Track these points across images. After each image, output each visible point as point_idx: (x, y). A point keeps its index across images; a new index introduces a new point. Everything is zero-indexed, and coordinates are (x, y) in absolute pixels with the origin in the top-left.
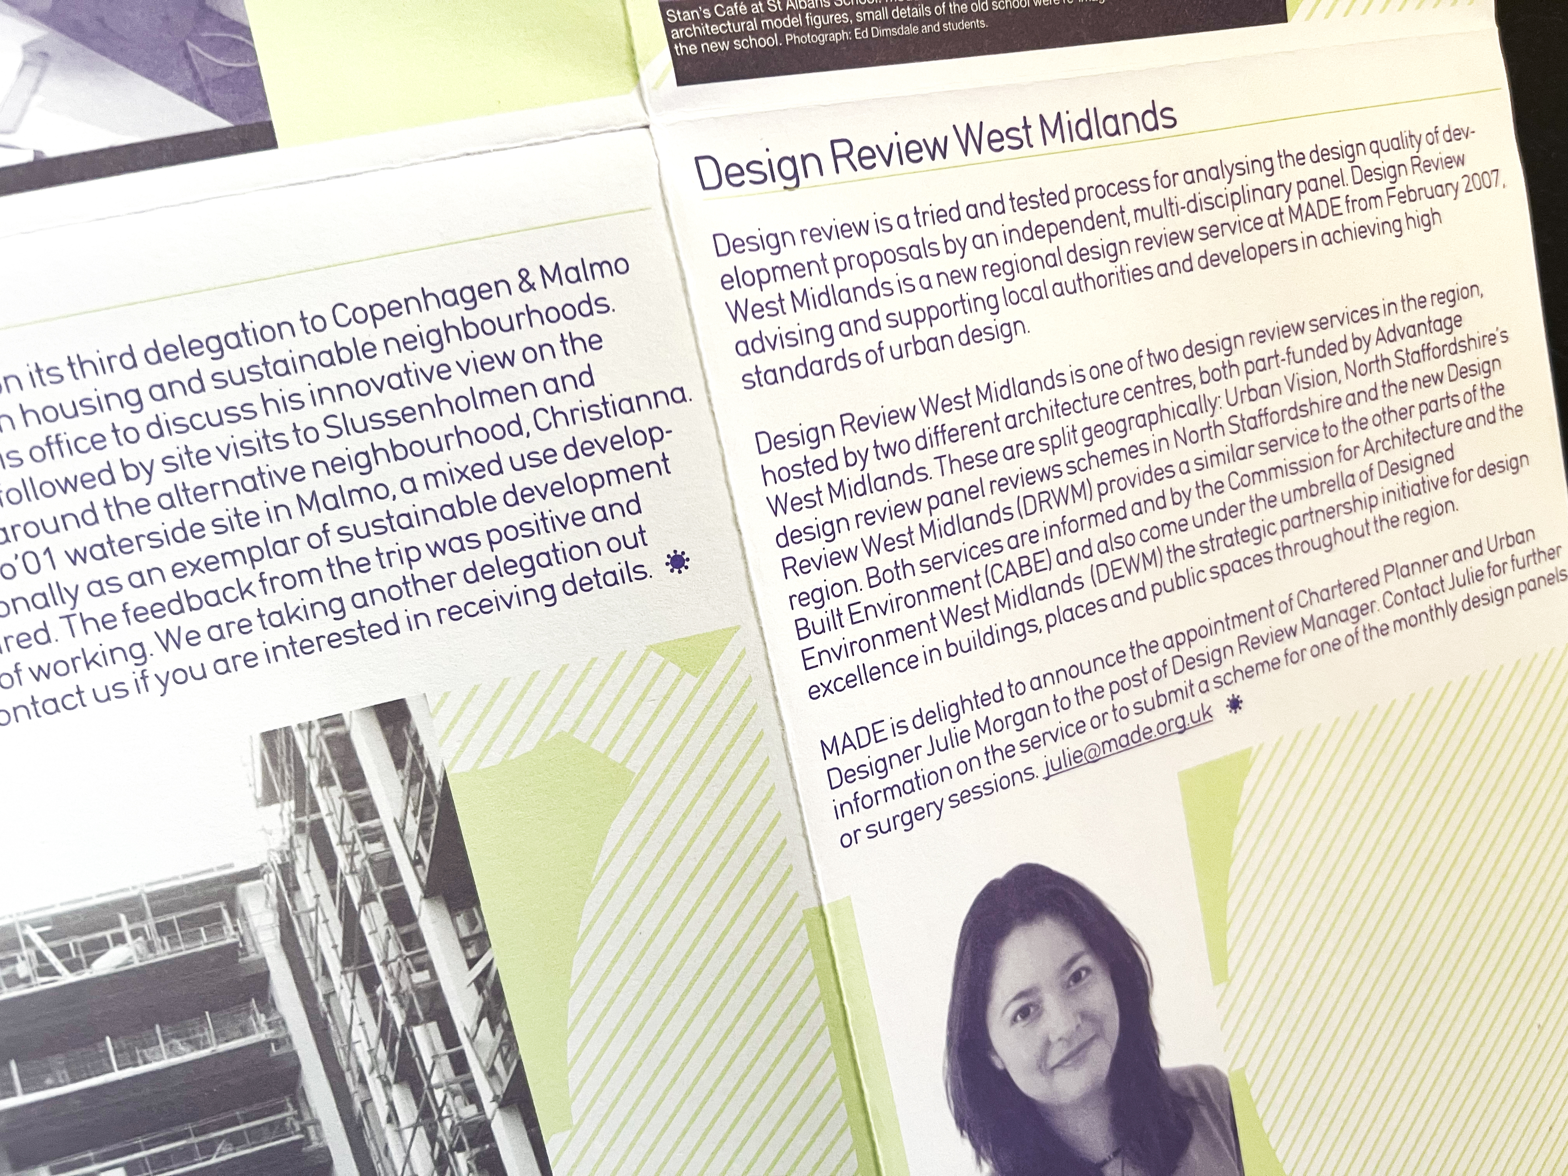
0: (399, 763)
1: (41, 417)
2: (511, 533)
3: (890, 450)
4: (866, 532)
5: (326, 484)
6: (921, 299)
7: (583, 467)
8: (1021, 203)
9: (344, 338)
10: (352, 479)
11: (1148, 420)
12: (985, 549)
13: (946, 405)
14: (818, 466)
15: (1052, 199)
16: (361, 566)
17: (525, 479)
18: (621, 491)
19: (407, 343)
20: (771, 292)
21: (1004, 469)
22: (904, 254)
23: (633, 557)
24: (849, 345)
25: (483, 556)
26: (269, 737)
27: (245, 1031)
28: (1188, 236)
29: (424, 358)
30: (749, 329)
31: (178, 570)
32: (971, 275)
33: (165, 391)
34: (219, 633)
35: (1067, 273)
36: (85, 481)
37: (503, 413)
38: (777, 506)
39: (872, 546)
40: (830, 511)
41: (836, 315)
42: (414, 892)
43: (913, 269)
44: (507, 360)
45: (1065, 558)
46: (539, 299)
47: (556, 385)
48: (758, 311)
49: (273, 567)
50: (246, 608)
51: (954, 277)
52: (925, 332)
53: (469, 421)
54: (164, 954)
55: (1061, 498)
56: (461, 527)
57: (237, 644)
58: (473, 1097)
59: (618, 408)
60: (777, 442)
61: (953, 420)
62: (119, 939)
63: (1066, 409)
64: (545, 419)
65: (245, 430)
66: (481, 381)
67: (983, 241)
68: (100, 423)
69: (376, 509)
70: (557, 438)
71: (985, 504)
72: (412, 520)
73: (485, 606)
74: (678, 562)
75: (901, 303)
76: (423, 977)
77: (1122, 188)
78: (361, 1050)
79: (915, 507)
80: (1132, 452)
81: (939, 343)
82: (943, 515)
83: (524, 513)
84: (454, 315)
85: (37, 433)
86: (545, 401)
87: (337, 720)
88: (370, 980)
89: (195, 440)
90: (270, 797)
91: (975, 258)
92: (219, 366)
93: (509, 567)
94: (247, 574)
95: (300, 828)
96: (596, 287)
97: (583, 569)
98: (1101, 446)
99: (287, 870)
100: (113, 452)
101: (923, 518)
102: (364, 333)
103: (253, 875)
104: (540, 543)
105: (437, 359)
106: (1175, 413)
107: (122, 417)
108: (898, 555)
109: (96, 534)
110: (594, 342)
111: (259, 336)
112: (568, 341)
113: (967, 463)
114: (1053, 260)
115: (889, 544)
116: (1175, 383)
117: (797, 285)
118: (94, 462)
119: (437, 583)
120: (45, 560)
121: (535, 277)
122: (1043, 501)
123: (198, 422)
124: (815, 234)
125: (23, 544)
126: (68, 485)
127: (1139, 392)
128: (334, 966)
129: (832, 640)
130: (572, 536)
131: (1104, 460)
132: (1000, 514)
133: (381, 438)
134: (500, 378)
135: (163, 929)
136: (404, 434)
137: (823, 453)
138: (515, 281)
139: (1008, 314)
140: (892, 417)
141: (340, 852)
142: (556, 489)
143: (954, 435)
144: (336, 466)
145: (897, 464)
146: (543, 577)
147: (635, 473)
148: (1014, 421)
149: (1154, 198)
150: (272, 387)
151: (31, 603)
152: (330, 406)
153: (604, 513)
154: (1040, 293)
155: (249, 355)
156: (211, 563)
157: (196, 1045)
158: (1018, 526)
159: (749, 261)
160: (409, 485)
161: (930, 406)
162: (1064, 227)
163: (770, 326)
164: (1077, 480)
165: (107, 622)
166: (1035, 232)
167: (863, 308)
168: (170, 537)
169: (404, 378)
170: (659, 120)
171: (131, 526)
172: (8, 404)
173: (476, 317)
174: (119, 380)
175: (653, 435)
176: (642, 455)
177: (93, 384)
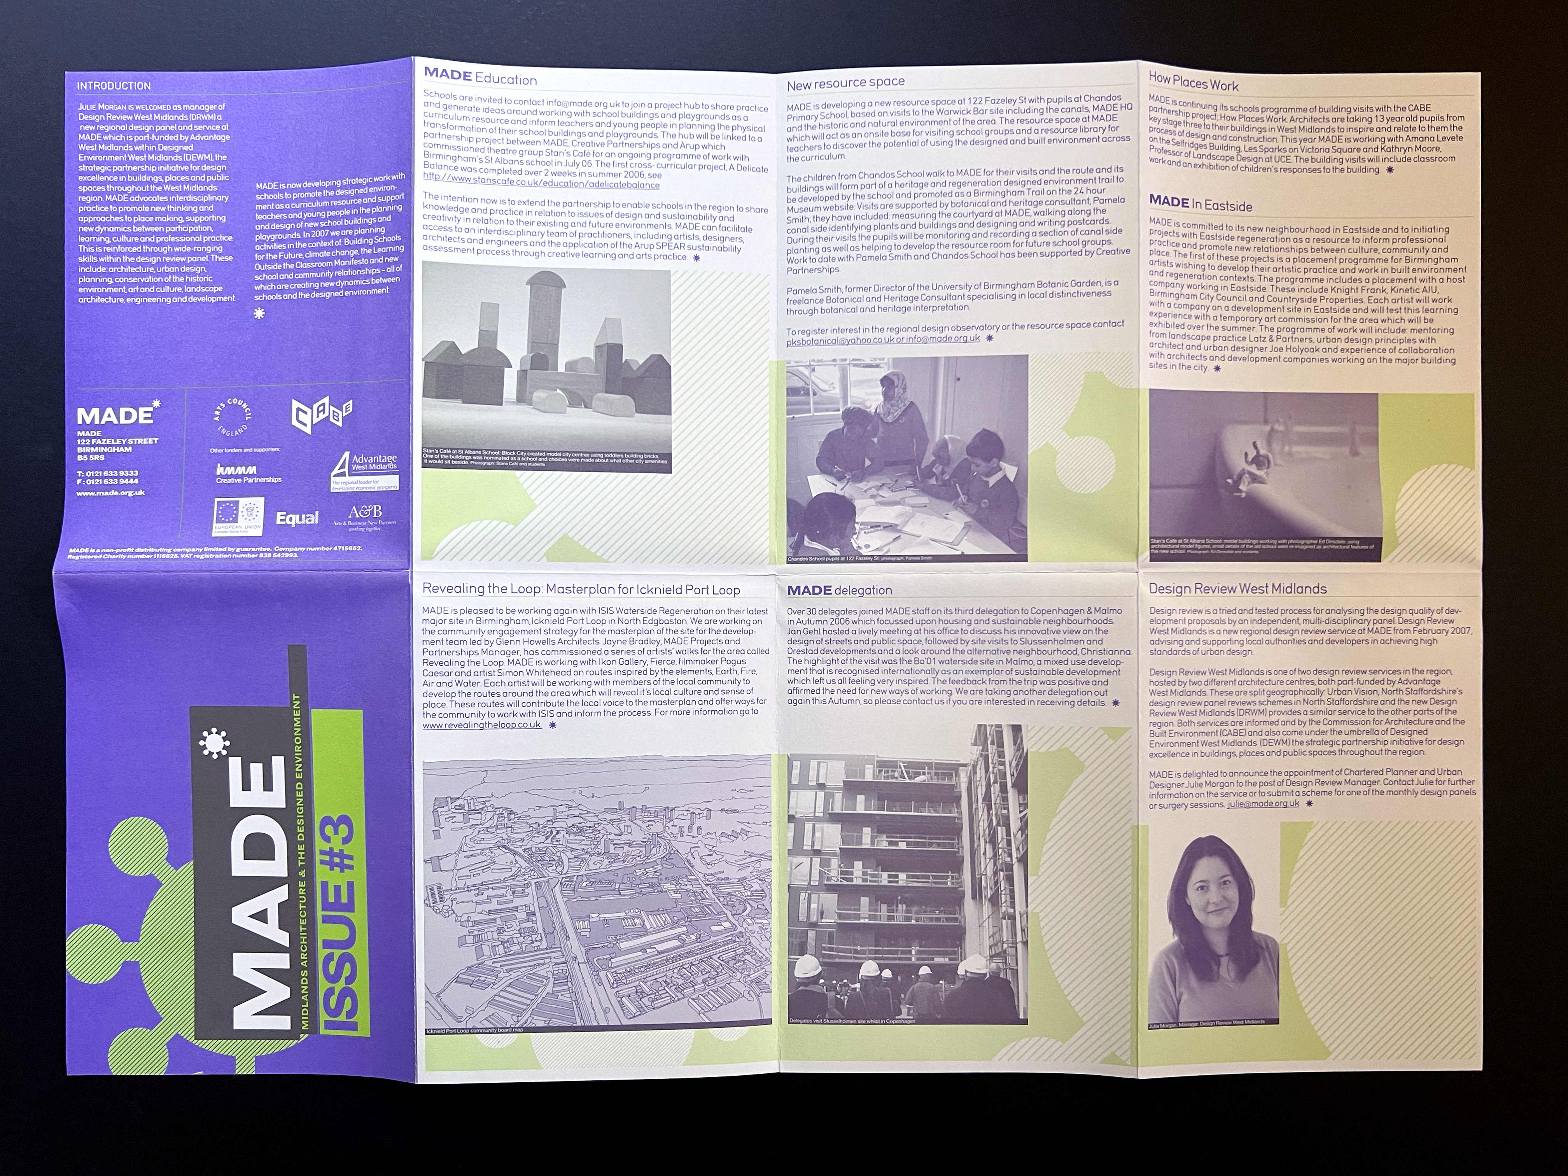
0: (1015, 744)
1: (944, 622)
2: (1066, 683)
3: (1195, 683)
4: (1180, 708)
5: (1016, 657)
6: (1216, 637)
7: (1093, 668)
8: (1260, 611)
9: (1032, 617)
10: (1023, 657)
11: (1294, 693)
12: (1222, 723)
13: (1218, 673)
14: (1169, 683)
15: (1272, 611)
16: (1019, 682)
17: (1073, 668)
18: (1103, 678)
19: (1050, 622)
20: (1165, 627)
21: (1234, 698)
22: (1212, 622)
23: (1102, 698)
24: (1187, 647)
25: (1055, 688)
26: (979, 726)
27: (950, 812)
28: (1323, 632)
29: (1054, 627)
30: (1156, 637)
31: (967, 672)
32: (1236, 632)
33: (978, 622)
34: (973, 692)
35: (1272, 637)
36: (950, 642)
37: (1073, 647)
38: (1152, 693)
39: (1182, 713)
40: (1169, 698)
41: (1185, 637)
42: (1009, 785)
43: (1215, 627)
44: (1078, 632)
45: (1252, 733)
46: (1092, 617)
47: (1090, 642)
48: (1160, 632)
49: (994, 677)
50: (983, 687)
51: (1229, 632)
52: (1215, 648)
53: (1062, 647)
54: (935, 782)
55: (1254, 712)
56: (1051, 678)
57: (977, 697)
58: (1010, 855)
59: (1108, 653)
60: (1157, 673)
61: (1219, 678)
62: (924, 774)
63: (1262, 683)
64: (1085, 651)
65: (998, 637)
66: (1069, 637)
67: (1242, 622)
68: (959, 627)
69: (1028, 667)
70: (1087, 658)
71: (1225, 708)
72: (1037, 673)
73: (1052, 703)
74: (1116, 703)
75: (1209, 637)
76: (1005, 812)
77: (1300, 612)
78: (981, 829)
79: (1200, 704)
80: (1285, 703)
81: (1219, 653)
82: (1209, 708)
83: (1072, 678)
84: (1066, 617)
85: (942, 626)
87: (1000, 726)
88: (989, 808)
89: (982, 637)
90: (975, 744)
91: (1238, 627)
92: (995, 618)
93: (1063, 693)
94: (986, 677)
95: (981, 755)
96: (1110, 616)
97: (1085, 698)
98: (1272, 698)
99: (974, 767)
100: (959, 636)
101: (1202, 708)
102: (1038, 617)
103: (965, 765)
104: (1074, 688)
105: (1058, 628)
106: (1306, 693)
107: (965, 626)
108: (1190, 718)
109: (948, 657)
110: (1105, 632)
111: (1009, 612)
112: (1098, 630)
113: (1221, 693)
114: (1268, 632)
115: (1188, 714)
116: (1308, 682)
117: (1174, 626)
118: (953, 637)
119: (1040, 693)
120: (933, 661)
121: (1093, 610)
122: (1247, 712)
123: (985, 632)
124: (1184, 611)
125: (929, 655)
126: (945, 642)
127: (1292, 683)
128: (980, 800)
129: (1161, 740)
130: (1084, 688)
131: (1273, 703)
132: (1230, 713)
133: (1035, 647)
134: (1074, 637)
135: (936, 774)
136: (1042, 647)
137: (1171, 679)
138: (1087, 610)
139: (1247, 647)
140: (1198, 673)
141: (991, 766)
142: (1083, 672)
143: (1218, 683)
144: (1020, 652)
145: (1197, 688)
146: (1072, 698)
147: (1109, 673)
148: (1242, 683)
149: (1312, 617)
150: (1008, 627)
151: (925, 672)
152: (1023, 635)
153: (1096, 683)
154: (1260, 642)
155: (1005, 617)
156: (977, 672)
157: (936, 812)
158: (1236, 718)
159: (1160, 616)
160: (1039, 662)
161: (1212, 672)
162: (1274, 622)
163: (1162, 637)
164: (1262, 708)
165: (944, 682)
166: (1263, 622)
167: (1195, 637)
168: (968, 662)
169: (1046, 632)
170: (1141, 571)
171: (958, 657)
172: (936, 617)
173: (1072, 618)
174: (967, 616)
175: (1117, 663)
176: (1113, 668)
177: (960, 616)
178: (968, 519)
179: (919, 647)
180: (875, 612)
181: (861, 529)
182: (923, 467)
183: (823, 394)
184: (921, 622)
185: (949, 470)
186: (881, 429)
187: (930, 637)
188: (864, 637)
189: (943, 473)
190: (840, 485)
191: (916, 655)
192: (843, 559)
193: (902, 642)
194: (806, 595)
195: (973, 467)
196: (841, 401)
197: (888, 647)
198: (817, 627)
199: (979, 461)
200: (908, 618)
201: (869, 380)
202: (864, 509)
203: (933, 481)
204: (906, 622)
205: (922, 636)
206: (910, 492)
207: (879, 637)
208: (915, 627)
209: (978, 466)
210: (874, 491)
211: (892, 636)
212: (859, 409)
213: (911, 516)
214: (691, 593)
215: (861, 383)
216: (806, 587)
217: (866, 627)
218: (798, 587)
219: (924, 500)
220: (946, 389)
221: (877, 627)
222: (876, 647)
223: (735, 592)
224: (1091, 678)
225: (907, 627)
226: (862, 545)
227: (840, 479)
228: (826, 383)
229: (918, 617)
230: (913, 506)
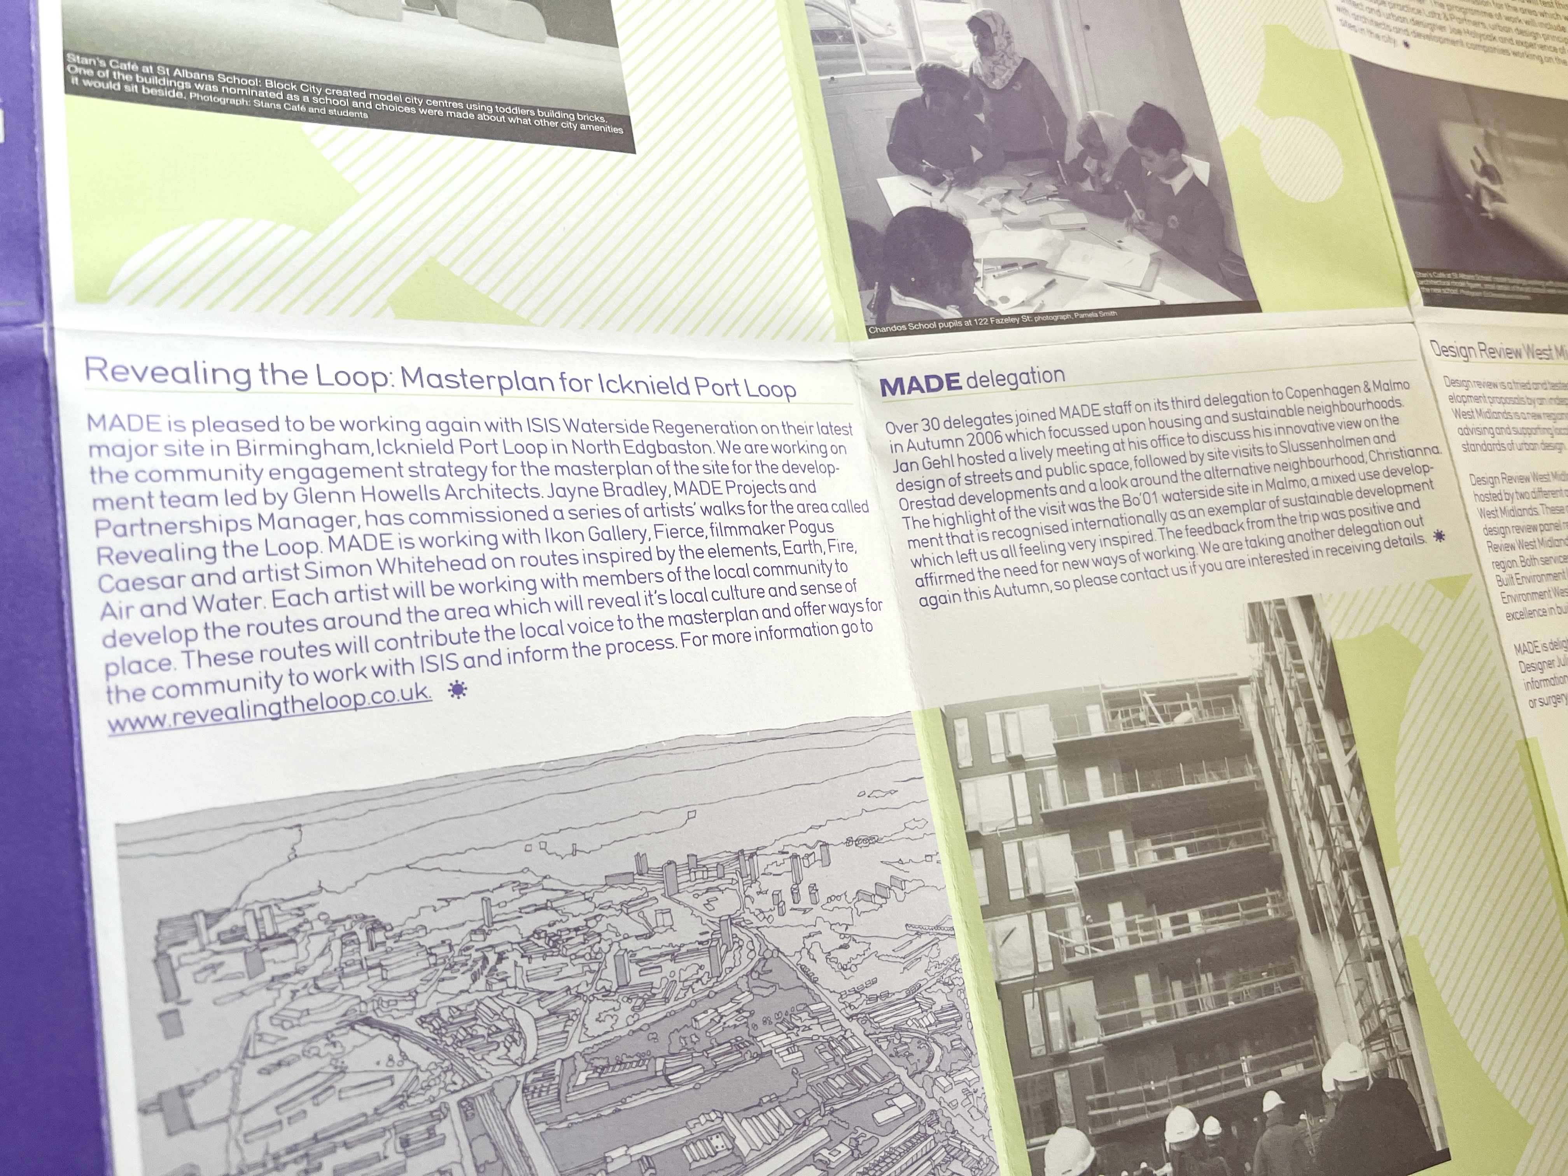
0: (1311, 629)
1: (1158, 426)
2: (1359, 512)
3: (1522, 496)
4: (1517, 536)
5: (1278, 475)
6: (1524, 423)
7: (1392, 482)
8: (1553, 386)
9: (1291, 403)
10: (1290, 475)
12: (1564, 559)
13: (1541, 478)
14: (1495, 497)
16: (1293, 521)
17: (1365, 486)
18: (1409, 496)
19: (1318, 410)
20: (1468, 407)
22: (1512, 400)
23: (1418, 531)
24: (1500, 439)
25: (1347, 523)
26: (1252, 606)
27: (1243, 773)
29: (1323, 418)
30: (1462, 423)
31: (1211, 511)
32: (1540, 416)
33: (1211, 419)
34: (1228, 546)
36: (1175, 460)
37: (1355, 450)
38: (1482, 513)
39: (1520, 545)
40: (1502, 521)
41: (1493, 423)
42: (1319, 705)
43: (1517, 409)
44: (1358, 424)
46: (1372, 396)
47: (1379, 439)
48: (1464, 415)
49: (1254, 515)
50: (1239, 536)
51: (1534, 416)
52: (1528, 439)
53: (1342, 452)
54: (1207, 719)
56: (1337, 506)
57: (1234, 555)
58: (1350, 836)
59: (1408, 454)
60: (1478, 481)
61: (1545, 486)
62: (1186, 707)
64: (1374, 456)
65: (1245, 444)
66: (1347, 433)
67: (1541, 401)
68: (1182, 432)
69: (1301, 492)
70: (1380, 466)
71: (1563, 534)
72: (1317, 499)
73: (1348, 550)
74: (1440, 536)
75: (1516, 424)
76: (1323, 756)
78: (1296, 795)
79: (1535, 528)
81: (1533, 447)
82: (1547, 535)
83: (1365, 502)
84: (1337, 399)
85: (1155, 433)
86: (1374, 447)
87: (1281, 602)
88: (1300, 754)
89: (1223, 446)
90: (1253, 640)
91: (1540, 409)
92: (1236, 410)
93: (1359, 530)
94: (1240, 517)
95: (1267, 658)
96: (1398, 394)
97: (1393, 535)
99: (1261, 681)
100: (1187, 447)
101: (1539, 535)
102: (1299, 402)
103: (1246, 681)
104: (1373, 519)
105: (1329, 420)
107: (1192, 429)
108: (1531, 552)
109: (1176, 488)
110: (1396, 420)
111: (1255, 398)
112: (1384, 419)
113: (1553, 511)
115: (1527, 546)
117: (1477, 406)
118: (1178, 451)
119: (1327, 534)
120: (1153, 497)
121: (1371, 386)
123: (1225, 437)
124: (1479, 384)
125: (1144, 488)
126: (1166, 461)
128: (1283, 743)
129: (1511, 590)
130: (1387, 517)
133: (1304, 456)
134: (1355, 433)
135: (1206, 705)
136: (1314, 455)
137: (1496, 491)
138: (1362, 386)
139: (1557, 439)
140: (1521, 479)
141: (1285, 675)
142: (1380, 492)
143: (1546, 494)
144: (1284, 467)
145: (1526, 504)
146: (1375, 537)
147: (1417, 487)
150: (1259, 424)
151: (1145, 519)
152: (1283, 437)
153: (1403, 507)
155: (1249, 407)
156: (1226, 510)
157: (1222, 777)
159: (1458, 391)
160: (1315, 482)
161: (1535, 477)
163: (1470, 423)
165: (1178, 534)
166: (1561, 401)
167: (1502, 423)
168: (1208, 494)
169: (1314, 427)
170: (1418, 321)
171: (1192, 485)
172: (1144, 417)
173: (1346, 401)
174: (1193, 412)
175: (1425, 469)
176: (1420, 478)
177: (1180, 413)
178: (1155, 249)
179: (1126, 475)
180: (1043, 416)
181: (986, 271)
182: (1067, 161)
183: (878, 40)
184: (1123, 429)
185: (1110, 168)
186: (986, 101)
187: (1142, 454)
188: (1032, 464)
189: (1100, 171)
190: (938, 194)
191: (1124, 490)
192: (968, 323)
193: (1096, 469)
194: (916, 393)
195: (1144, 162)
196: (910, 53)
197: (1076, 479)
198: (946, 452)
199: (1151, 153)
200: (1099, 422)
201: (950, 23)
202: (986, 233)
203: (1087, 186)
204: (1096, 430)
205: (1128, 455)
206: (1054, 205)
207: (1057, 462)
208: (1113, 438)
209: (1151, 160)
210: (996, 204)
211: (1079, 459)
212: (943, 68)
213: (1064, 247)
214: (707, 392)
215: (935, 25)
216: (914, 379)
217: (1031, 446)
218: (899, 381)
219: (1080, 217)
220: (1073, 42)
221: (1052, 444)
222: (1056, 482)
223: (788, 392)
224: (1393, 500)
225: (1099, 439)
226: (995, 297)
227: (936, 181)
228: (878, 23)
229: (1115, 420)
230: (1065, 229)
